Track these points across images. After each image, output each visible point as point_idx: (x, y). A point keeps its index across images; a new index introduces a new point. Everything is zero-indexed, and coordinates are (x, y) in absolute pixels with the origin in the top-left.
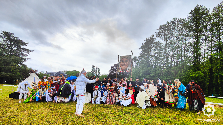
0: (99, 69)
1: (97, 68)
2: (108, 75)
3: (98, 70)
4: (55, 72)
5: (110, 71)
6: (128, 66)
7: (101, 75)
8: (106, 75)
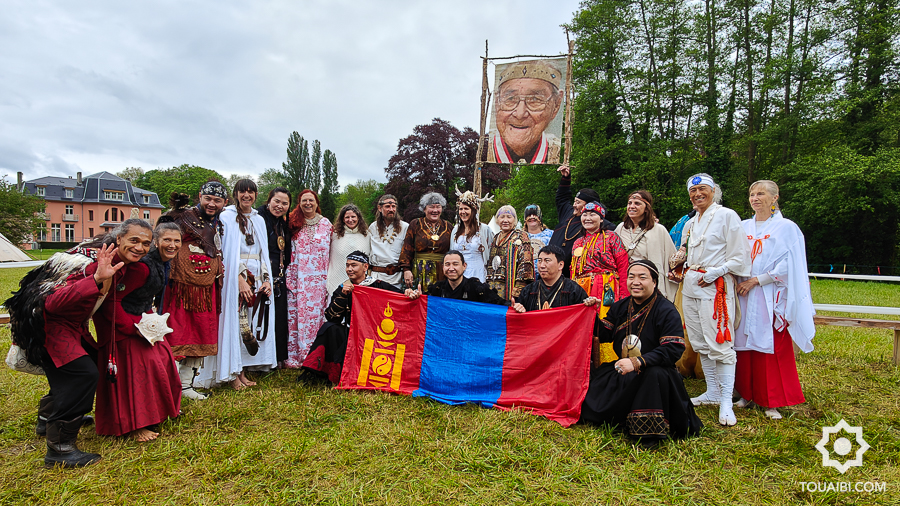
0: (328, 152)
1: (317, 150)
2: (381, 185)
3: (322, 160)
4: (75, 177)
5: (391, 166)
6: (546, 125)
7: (341, 190)
8: (370, 188)
